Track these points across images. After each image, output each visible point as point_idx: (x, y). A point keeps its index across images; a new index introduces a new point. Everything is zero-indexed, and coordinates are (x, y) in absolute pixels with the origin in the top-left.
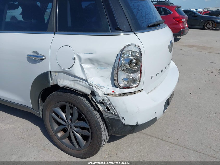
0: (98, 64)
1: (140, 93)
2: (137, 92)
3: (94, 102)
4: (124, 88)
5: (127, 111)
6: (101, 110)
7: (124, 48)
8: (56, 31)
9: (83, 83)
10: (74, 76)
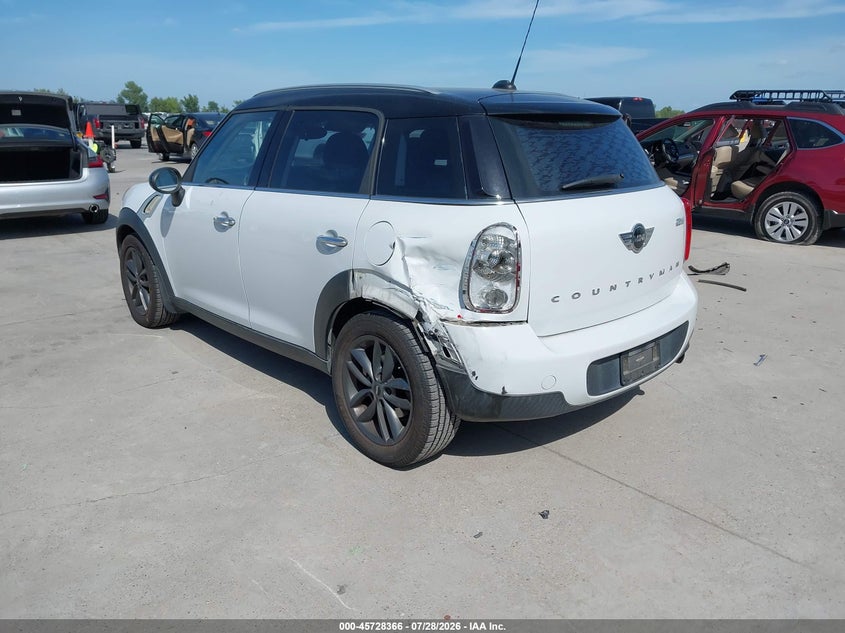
0: (437, 259)
1: (518, 326)
2: (511, 323)
3: (421, 334)
4: (482, 311)
5: (481, 359)
6: (433, 354)
7: (484, 231)
8: (374, 194)
9: (404, 295)
10: (391, 280)
